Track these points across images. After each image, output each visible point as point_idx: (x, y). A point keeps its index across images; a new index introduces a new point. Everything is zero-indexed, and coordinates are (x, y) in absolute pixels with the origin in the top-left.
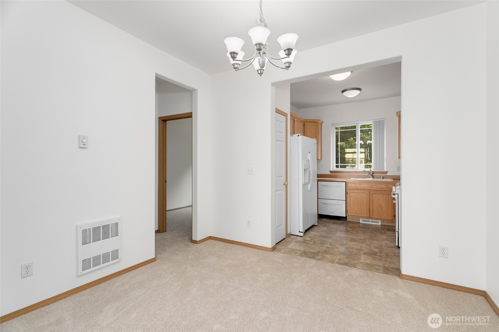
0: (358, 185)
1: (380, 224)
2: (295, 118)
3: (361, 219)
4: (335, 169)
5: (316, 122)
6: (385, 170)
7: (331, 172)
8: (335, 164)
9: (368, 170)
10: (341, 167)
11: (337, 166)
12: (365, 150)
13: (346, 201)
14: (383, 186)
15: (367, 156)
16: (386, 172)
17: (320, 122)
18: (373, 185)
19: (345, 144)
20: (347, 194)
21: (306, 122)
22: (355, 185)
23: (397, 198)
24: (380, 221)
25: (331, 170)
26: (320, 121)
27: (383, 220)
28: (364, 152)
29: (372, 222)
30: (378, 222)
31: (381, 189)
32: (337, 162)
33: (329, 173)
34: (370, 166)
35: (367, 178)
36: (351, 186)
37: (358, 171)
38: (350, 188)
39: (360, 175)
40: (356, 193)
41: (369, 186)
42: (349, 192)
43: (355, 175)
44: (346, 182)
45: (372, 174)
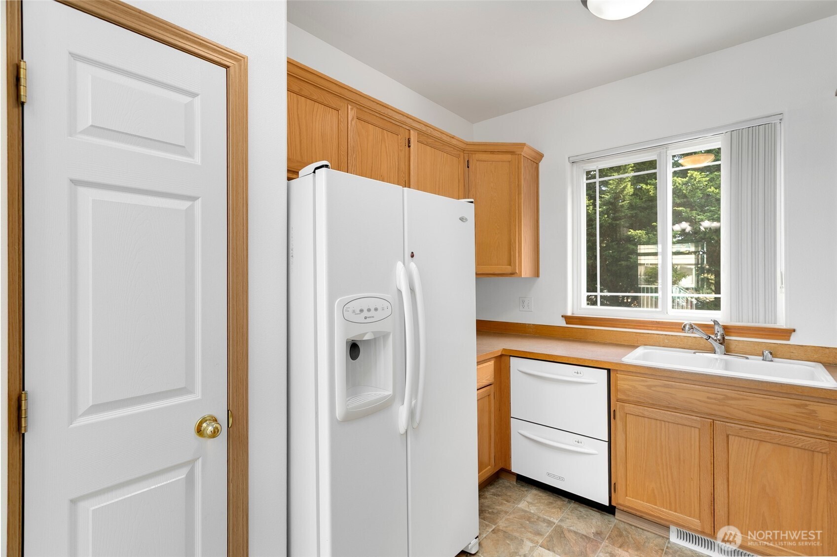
0: (658, 389)
2: (412, 132)
3: (674, 528)
4: (585, 310)
5: (512, 153)
7: (569, 320)
8: (584, 294)
9: (706, 316)
10: (606, 301)
11: (592, 301)
12: (696, 246)
13: (610, 442)
15: (703, 259)
16: (787, 333)
17: (525, 152)
18: (727, 398)
19: (647, 234)
20: (614, 418)
21: (476, 151)
22: (649, 387)
25: (569, 314)
26: (525, 149)
28: (695, 253)
31: (770, 418)
32: (591, 287)
33: (562, 323)
34: (716, 305)
35: (703, 349)
36: (631, 388)
37: (662, 322)
38: (625, 398)
39: (672, 335)
40: (650, 420)
41: (708, 398)
42: (620, 412)
43: (653, 334)
44: (609, 371)
45: (724, 338)
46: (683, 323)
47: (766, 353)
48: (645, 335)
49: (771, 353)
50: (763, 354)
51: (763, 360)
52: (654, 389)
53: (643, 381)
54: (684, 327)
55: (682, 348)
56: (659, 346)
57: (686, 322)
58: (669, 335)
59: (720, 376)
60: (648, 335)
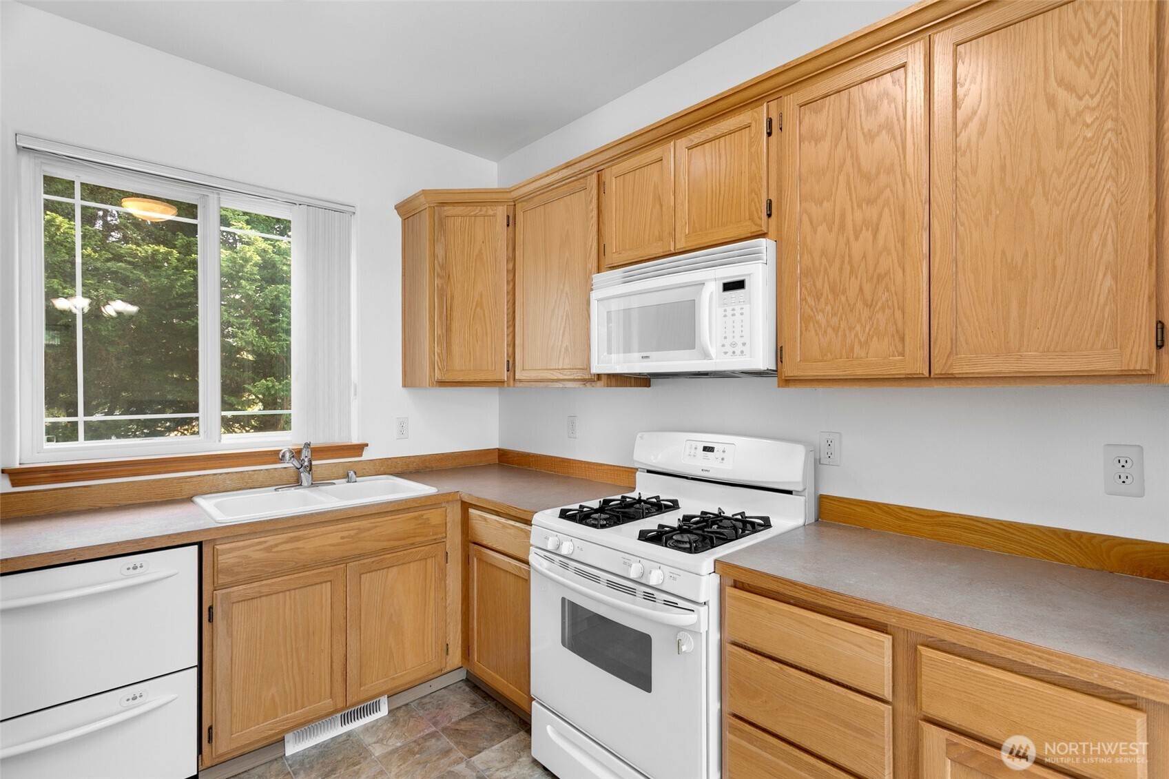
0: (281, 547)
3: (289, 736)
6: (355, 440)
7: (22, 476)
8: (45, 420)
13: (200, 665)
16: (359, 448)
18: (361, 531)
20: (211, 620)
22: (268, 550)
24: (384, 699)
29: (346, 720)
30: (375, 708)
35: (278, 483)
36: (237, 560)
37: (225, 454)
38: (233, 579)
39: (236, 472)
40: (269, 597)
41: (343, 538)
42: (222, 606)
43: (208, 475)
44: (200, 544)
45: (311, 464)
46: (281, 450)
47: (351, 473)
48: (194, 479)
49: (355, 473)
50: (348, 475)
51: (348, 482)
52: (274, 550)
53: (260, 543)
54: (283, 456)
55: (251, 488)
56: (217, 492)
57: (284, 449)
58: (232, 473)
59: (354, 508)
60: (199, 478)
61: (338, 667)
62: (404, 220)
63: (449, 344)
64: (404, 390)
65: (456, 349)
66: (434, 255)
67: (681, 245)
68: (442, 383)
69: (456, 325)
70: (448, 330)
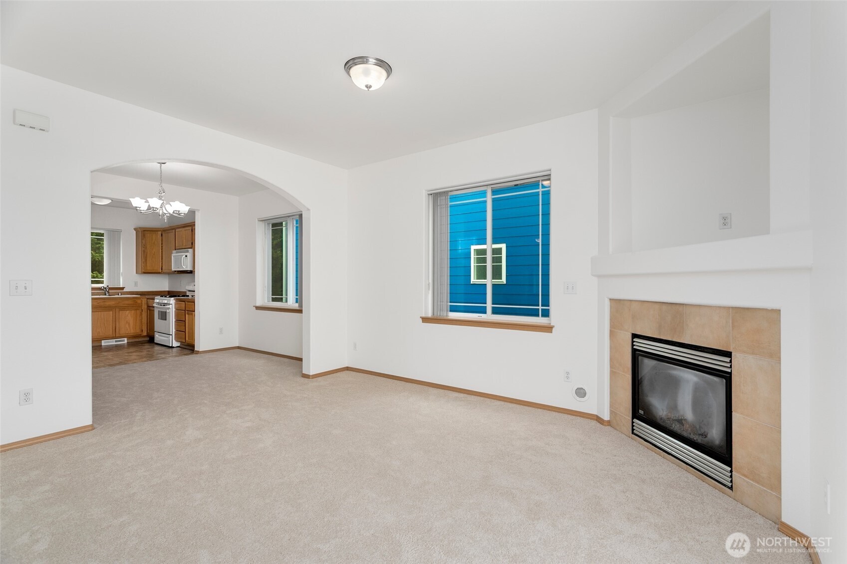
1: (126, 342)
3: (103, 341)
6: (121, 286)
14: (130, 302)
16: (123, 288)
18: (120, 302)
23: (171, 307)
24: (126, 339)
27: (128, 337)
29: (116, 341)
30: (124, 341)
49: (121, 293)
61: (114, 329)
62: (136, 232)
63: (146, 263)
64: (137, 275)
65: (148, 264)
66: (142, 242)
67: (184, 247)
68: (145, 273)
69: (148, 259)
70: (146, 260)
